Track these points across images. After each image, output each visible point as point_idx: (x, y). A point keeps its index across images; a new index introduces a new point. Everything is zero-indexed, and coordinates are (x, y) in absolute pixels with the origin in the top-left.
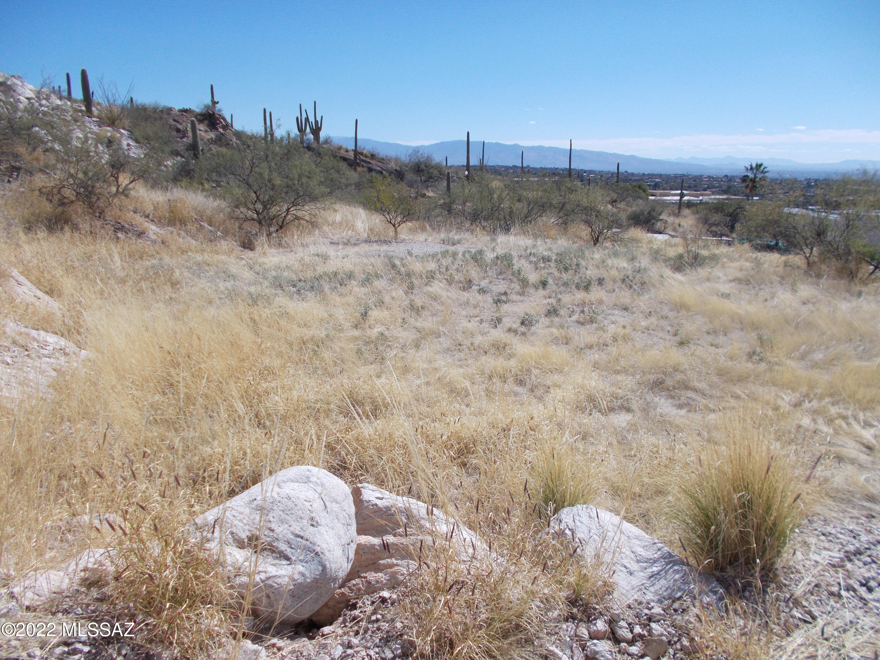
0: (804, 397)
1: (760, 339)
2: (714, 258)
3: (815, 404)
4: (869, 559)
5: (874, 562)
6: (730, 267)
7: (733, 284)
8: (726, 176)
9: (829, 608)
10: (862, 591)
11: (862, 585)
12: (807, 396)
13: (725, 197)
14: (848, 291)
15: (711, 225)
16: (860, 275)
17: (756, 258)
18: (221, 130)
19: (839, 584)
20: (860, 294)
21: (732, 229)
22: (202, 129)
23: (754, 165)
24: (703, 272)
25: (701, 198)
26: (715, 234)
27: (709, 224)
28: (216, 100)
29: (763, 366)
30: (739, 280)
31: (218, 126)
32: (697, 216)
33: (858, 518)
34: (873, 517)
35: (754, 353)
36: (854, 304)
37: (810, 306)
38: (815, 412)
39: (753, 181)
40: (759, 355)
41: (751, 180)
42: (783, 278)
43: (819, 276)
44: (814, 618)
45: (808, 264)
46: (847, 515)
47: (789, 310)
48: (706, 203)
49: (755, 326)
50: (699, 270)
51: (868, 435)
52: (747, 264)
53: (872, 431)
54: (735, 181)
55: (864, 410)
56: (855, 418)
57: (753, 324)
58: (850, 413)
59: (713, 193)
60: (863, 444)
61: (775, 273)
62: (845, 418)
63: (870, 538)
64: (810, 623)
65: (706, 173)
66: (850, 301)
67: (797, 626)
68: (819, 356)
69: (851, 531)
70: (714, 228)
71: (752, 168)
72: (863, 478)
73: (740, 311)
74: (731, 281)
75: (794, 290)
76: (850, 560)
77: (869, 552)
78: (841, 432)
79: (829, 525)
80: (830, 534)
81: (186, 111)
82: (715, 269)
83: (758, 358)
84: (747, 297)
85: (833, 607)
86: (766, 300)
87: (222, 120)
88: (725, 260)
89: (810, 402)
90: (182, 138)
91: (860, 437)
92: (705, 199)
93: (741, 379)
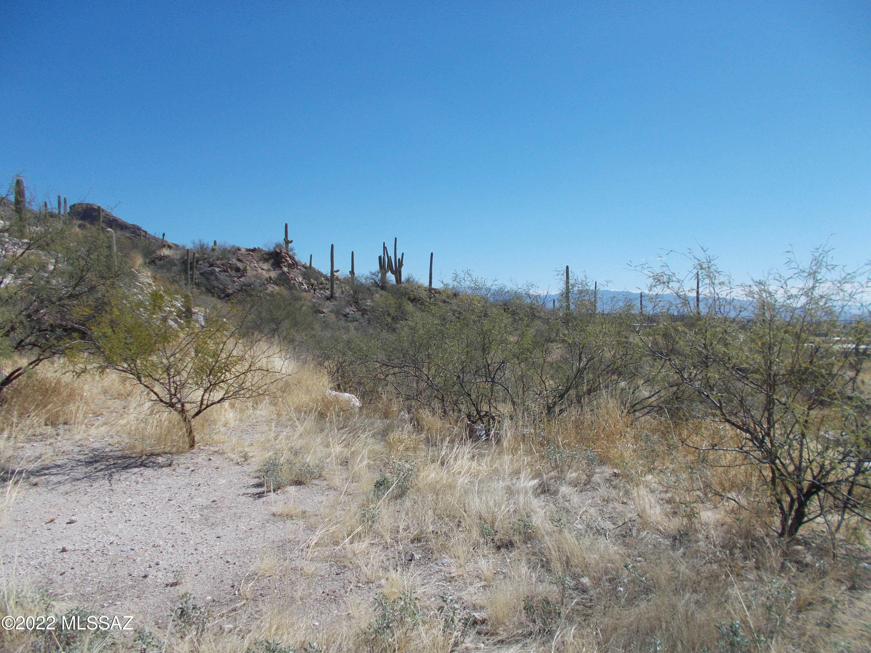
18: (286, 269)
22: (265, 268)
28: (289, 239)
31: (282, 265)
81: (254, 250)
87: (288, 259)
90: (240, 277)
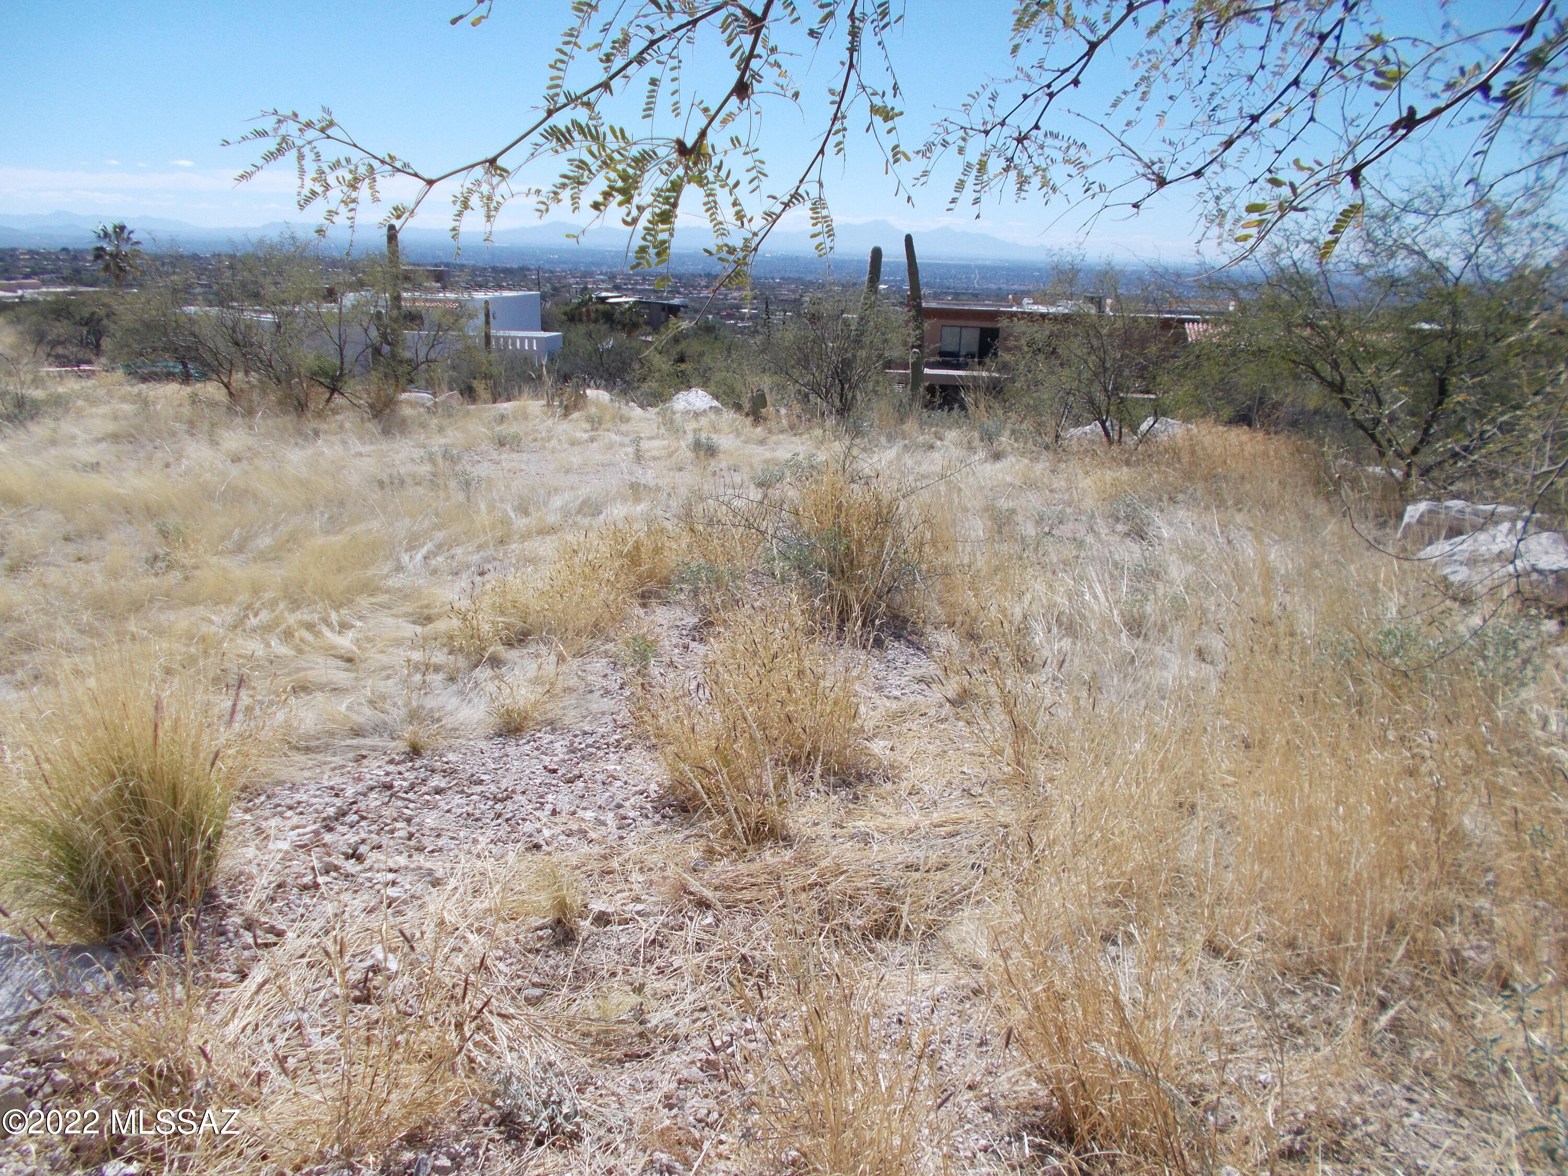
0: (247, 609)
1: (164, 533)
2: (59, 403)
3: (264, 616)
4: (355, 818)
5: (363, 818)
6: (92, 416)
7: (104, 445)
8: (65, 250)
9: (301, 910)
10: (351, 866)
11: (348, 857)
12: (249, 607)
13: (68, 289)
14: (300, 433)
15: (54, 344)
16: (312, 406)
17: (140, 394)
19: (313, 868)
20: (316, 433)
21: (98, 349)
23: (110, 230)
24: (39, 430)
25: (20, 292)
26: (62, 361)
27: (49, 342)
29: (175, 576)
30: (115, 438)
32: (20, 328)
33: (343, 766)
34: (364, 757)
35: (156, 558)
36: (310, 452)
37: (244, 464)
38: (266, 629)
39: (115, 256)
40: (164, 560)
41: (111, 255)
42: (191, 423)
43: (250, 412)
44: (280, 934)
45: (231, 394)
46: (327, 768)
47: (208, 476)
48: (34, 302)
49: (151, 512)
50: (33, 427)
51: (345, 642)
52: (127, 407)
53: (350, 634)
54: (85, 260)
55: (337, 607)
56: (326, 622)
57: (148, 509)
58: (316, 617)
59: (44, 283)
60: (341, 657)
61: (178, 418)
62: (310, 627)
63: (360, 787)
64: (275, 944)
65: (25, 245)
66: (303, 448)
67: (255, 959)
68: (264, 542)
69: (332, 788)
70: (60, 350)
71: (106, 235)
72: (343, 708)
73: (121, 491)
74: (99, 440)
75: (214, 443)
76: (330, 829)
77: (355, 807)
78: (307, 649)
79: (298, 790)
80: (299, 803)
82: (63, 423)
83: (163, 565)
84: (133, 464)
85: (306, 906)
86: (167, 466)
88: (80, 403)
89: (256, 615)
91: (333, 647)
92: (29, 294)
93: (137, 606)
